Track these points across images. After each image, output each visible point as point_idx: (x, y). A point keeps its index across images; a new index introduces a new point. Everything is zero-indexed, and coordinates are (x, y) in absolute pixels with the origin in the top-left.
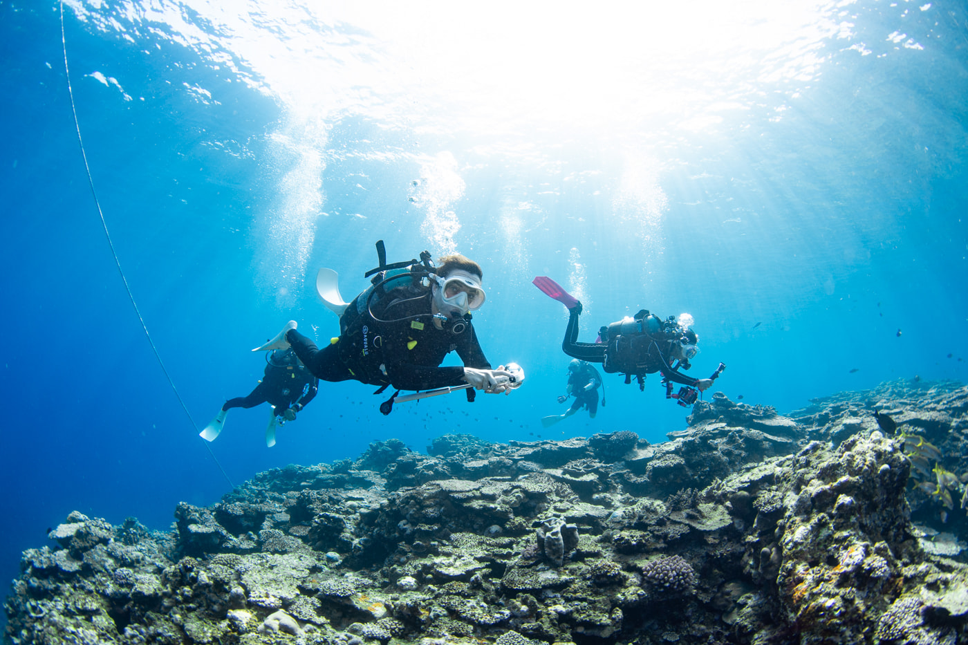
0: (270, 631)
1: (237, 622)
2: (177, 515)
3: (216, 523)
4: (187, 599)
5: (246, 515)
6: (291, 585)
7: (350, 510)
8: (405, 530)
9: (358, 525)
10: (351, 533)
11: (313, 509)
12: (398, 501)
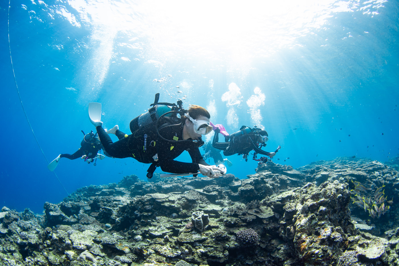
0: (82, 260)
1: (69, 256)
2: (45, 208)
3: (61, 211)
4: (49, 246)
5: (73, 207)
6: (90, 239)
7: (115, 205)
8: (137, 215)
9: (118, 212)
10: (116, 215)
11: (100, 205)
12: (134, 202)
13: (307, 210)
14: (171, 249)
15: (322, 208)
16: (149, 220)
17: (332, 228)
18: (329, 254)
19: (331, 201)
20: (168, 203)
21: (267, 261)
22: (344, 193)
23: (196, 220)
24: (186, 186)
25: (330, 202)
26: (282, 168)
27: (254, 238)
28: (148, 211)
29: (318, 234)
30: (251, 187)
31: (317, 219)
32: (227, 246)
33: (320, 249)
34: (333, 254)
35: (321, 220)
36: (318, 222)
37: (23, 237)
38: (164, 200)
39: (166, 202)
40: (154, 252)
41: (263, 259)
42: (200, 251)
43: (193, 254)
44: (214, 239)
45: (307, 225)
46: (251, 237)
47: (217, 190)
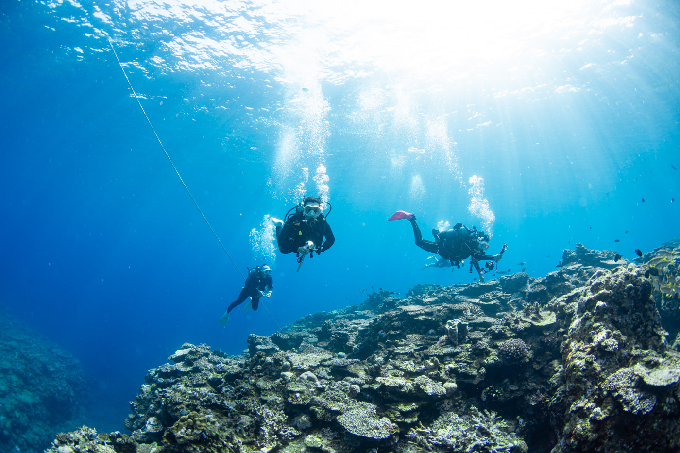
0: (302, 380)
1: (285, 378)
2: (248, 342)
3: (273, 344)
4: (258, 371)
5: (291, 339)
6: (316, 361)
7: (353, 330)
8: (382, 335)
9: (357, 337)
10: (353, 342)
11: (331, 331)
12: (378, 320)
13: (584, 308)
14: (413, 364)
15: (600, 303)
16: (396, 341)
17: (608, 333)
18: (595, 369)
19: (614, 294)
20: (424, 317)
21: (540, 390)
22: (637, 281)
23: (451, 329)
24: (457, 296)
25: (612, 295)
26: (600, 255)
27: (520, 352)
28: (395, 329)
29: (590, 340)
30: (542, 288)
31: (592, 319)
32: (484, 363)
33: (584, 360)
34: (603, 370)
35: (598, 321)
36: (593, 324)
37: (219, 369)
38: (418, 312)
39: (421, 314)
40: (392, 368)
41: (533, 386)
42: (449, 367)
43: (440, 369)
44: (470, 353)
45: (579, 328)
46: (517, 349)
47: (499, 298)
